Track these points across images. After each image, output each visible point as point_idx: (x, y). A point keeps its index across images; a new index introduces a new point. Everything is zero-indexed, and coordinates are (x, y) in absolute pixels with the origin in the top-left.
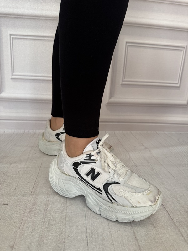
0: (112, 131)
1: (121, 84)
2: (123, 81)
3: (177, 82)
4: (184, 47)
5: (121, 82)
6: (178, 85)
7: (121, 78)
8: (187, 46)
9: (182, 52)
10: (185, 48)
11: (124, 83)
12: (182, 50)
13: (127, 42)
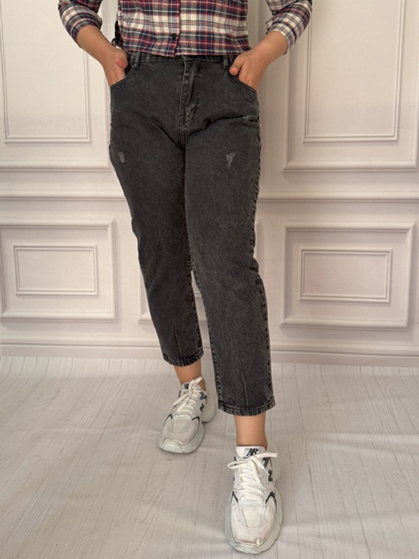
0: (292, 364)
1: (301, 300)
2: (301, 296)
3: (384, 297)
4: (388, 252)
5: (299, 297)
6: (387, 301)
7: (299, 293)
8: (392, 250)
9: (386, 258)
10: (390, 253)
11: (303, 298)
12: (385, 255)
13: (303, 250)
